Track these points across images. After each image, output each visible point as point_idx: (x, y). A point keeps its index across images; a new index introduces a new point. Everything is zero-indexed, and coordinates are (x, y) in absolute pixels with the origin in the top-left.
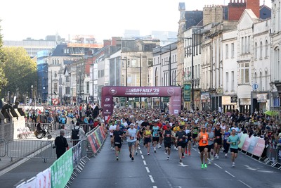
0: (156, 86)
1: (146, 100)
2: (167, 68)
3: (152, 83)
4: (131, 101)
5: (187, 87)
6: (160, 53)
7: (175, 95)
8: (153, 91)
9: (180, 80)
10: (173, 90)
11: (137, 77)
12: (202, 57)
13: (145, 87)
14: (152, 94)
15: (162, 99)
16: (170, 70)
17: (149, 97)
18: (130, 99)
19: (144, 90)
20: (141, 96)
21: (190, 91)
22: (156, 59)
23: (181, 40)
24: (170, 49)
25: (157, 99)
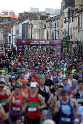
0: (48, 40)
1: (42, 47)
2: (54, 29)
3: (45, 37)
4: (34, 47)
5: (65, 40)
6: (50, 21)
7: (58, 44)
8: (46, 42)
9: (61, 36)
10: (57, 42)
11: (37, 34)
12: (74, 23)
13: (42, 40)
14: (46, 44)
15: (51, 47)
16: (55, 31)
17: (44, 45)
18: (33, 46)
19: (41, 42)
20: (39, 45)
21: (67, 42)
22: (48, 24)
23: (62, 14)
24: (56, 19)
25: (48, 47)
